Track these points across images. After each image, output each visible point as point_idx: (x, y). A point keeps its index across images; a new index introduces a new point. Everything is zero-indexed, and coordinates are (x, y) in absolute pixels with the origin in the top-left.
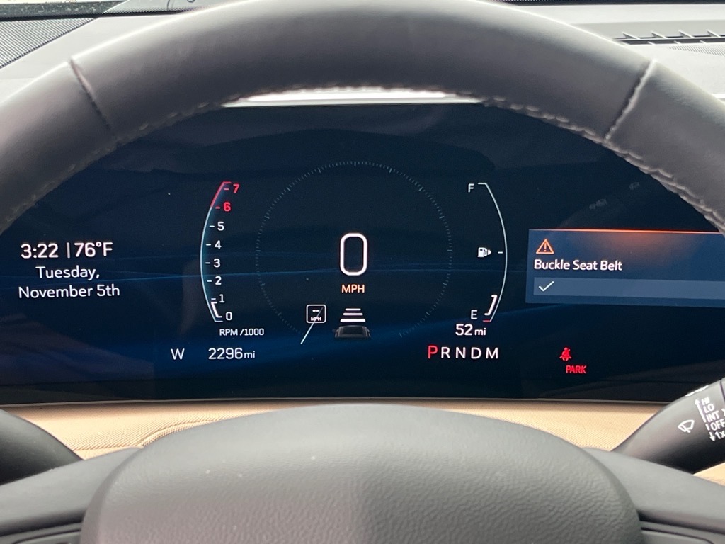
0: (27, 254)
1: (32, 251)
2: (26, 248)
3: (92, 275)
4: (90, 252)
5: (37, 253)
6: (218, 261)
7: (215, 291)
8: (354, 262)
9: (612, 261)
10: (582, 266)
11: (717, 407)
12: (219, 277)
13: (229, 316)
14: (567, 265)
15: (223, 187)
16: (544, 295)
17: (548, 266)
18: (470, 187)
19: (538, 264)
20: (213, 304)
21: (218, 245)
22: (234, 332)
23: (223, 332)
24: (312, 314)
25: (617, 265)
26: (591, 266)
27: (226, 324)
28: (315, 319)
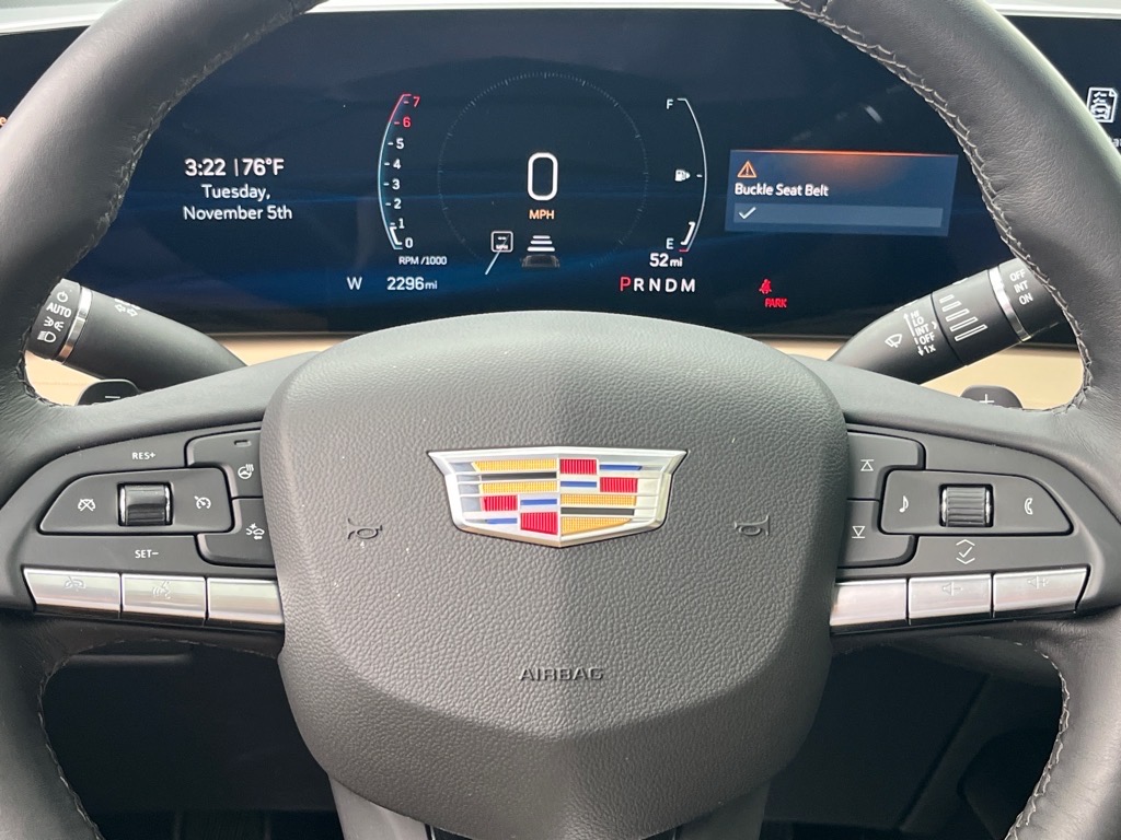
0: (191, 171)
1: (197, 167)
2: (191, 164)
3: (262, 196)
4: (260, 170)
5: (202, 170)
6: (397, 182)
7: (394, 216)
8: (543, 185)
9: (817, 185)
10: (786, 191)
11: (928, 321)
12: (398, 200)
13: (409, 242)
14: (769, 191)
15: (403, 99)
16: (744, 223)
17: (750, 191)
18: (669, 103)
19: (740, 189)
20: (392, 229)
21: (397, 165)
22: (414, 261)
23: (403, 260)
24: (498, 242)
25: (823, 190)
26: (795, 191)
27: (406, 252)
28: (501, 248)
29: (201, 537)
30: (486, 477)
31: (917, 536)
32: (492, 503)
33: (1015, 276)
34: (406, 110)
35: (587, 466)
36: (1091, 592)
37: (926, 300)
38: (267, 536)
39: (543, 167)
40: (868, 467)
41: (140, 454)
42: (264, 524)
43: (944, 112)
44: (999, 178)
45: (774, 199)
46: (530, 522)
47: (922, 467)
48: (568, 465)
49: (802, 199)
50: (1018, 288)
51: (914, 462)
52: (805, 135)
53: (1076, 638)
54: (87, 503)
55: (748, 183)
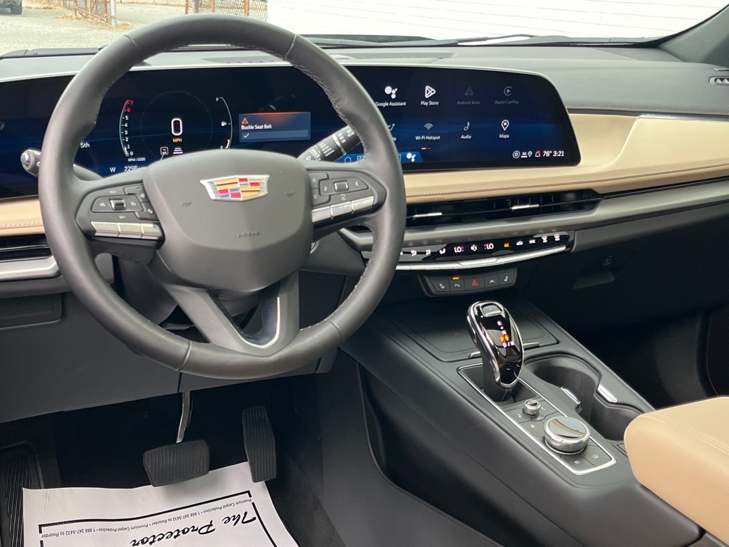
6: (126, 131)
7: (126, 144)
8: (177, 130)
9: (268, 125)
10: (258, 127)
11: (317, 151)
12: (127, 138)
13: (132, 153)
14: (252, 128)
15: (127, 102)
16: (246, 139)
17: (246, 128)
18: (217, 99)
19: (243, 127)
20: (125, 149)
21: (126, 125)
22: (134, 160)
23: (130, 160)
24: (163, 151)
25: (270, 126)
26: (261, 127)
27: (131, 157)
28: (164, 153)
29: (136, 213)
30: (218, 185)
31: (330, 196)
32: (221, 191)
33: (339, 135)
34: (128, 106)
35: (246, 180)
36: (375, 202)
37: (315, 146)
38: (154, 212)
39: (177, 123)
40: (314, 180)
41: (112, 192)
42: (152, 209)
43: (320, 83)
44: (337, 99)
45: (255, 130)
46: (233, 195)
47: (328, 178)
48: (241, 180)
49: (264, 130)
50: (341, 138)
51: (326, 177)
52: (261, 109)
53: (374, 217)
54: (102, 205)
55: (246, 125)
